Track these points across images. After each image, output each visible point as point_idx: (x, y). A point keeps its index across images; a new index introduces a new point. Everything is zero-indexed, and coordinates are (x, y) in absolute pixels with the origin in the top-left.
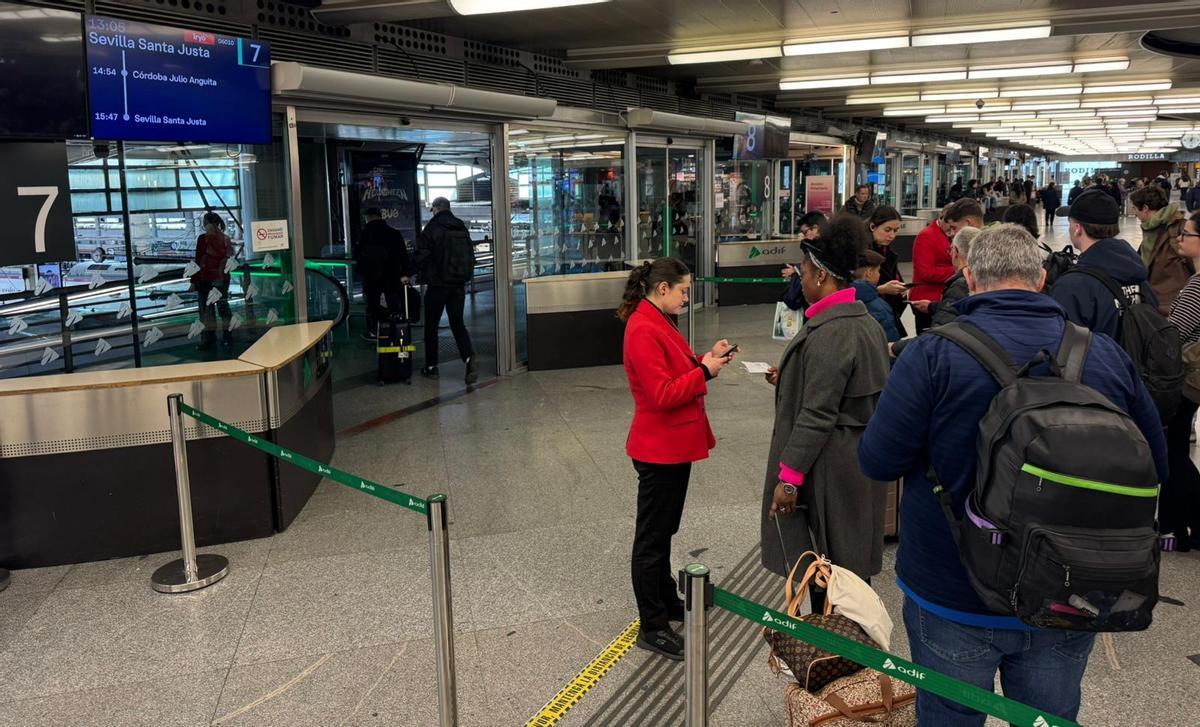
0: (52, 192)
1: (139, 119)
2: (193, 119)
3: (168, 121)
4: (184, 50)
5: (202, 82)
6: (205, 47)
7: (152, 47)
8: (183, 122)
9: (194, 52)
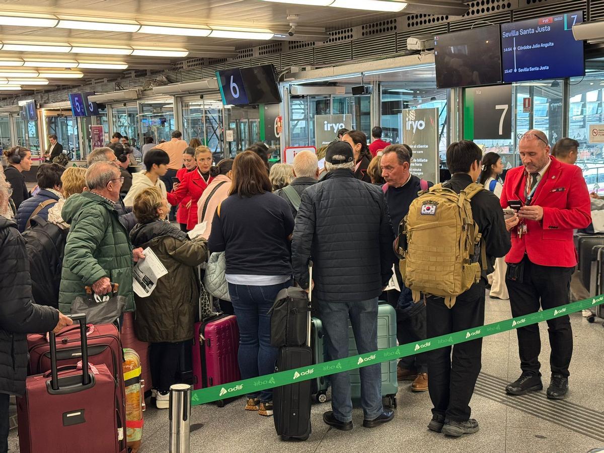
0: (506, 107)
1: (520, 70)
2: (543, 66)
3: (532, 69)
4: (539, 30)
5: (546, 45)
6: (548, 25)
7: (525, 32)
8: (538, 69)
9: (543, 29)
